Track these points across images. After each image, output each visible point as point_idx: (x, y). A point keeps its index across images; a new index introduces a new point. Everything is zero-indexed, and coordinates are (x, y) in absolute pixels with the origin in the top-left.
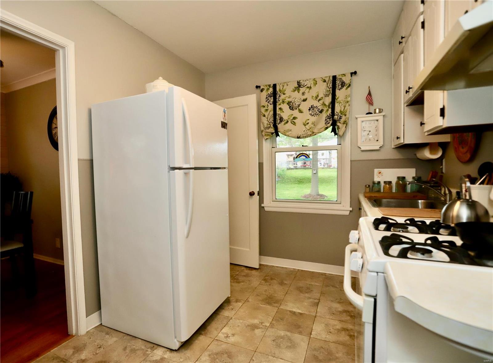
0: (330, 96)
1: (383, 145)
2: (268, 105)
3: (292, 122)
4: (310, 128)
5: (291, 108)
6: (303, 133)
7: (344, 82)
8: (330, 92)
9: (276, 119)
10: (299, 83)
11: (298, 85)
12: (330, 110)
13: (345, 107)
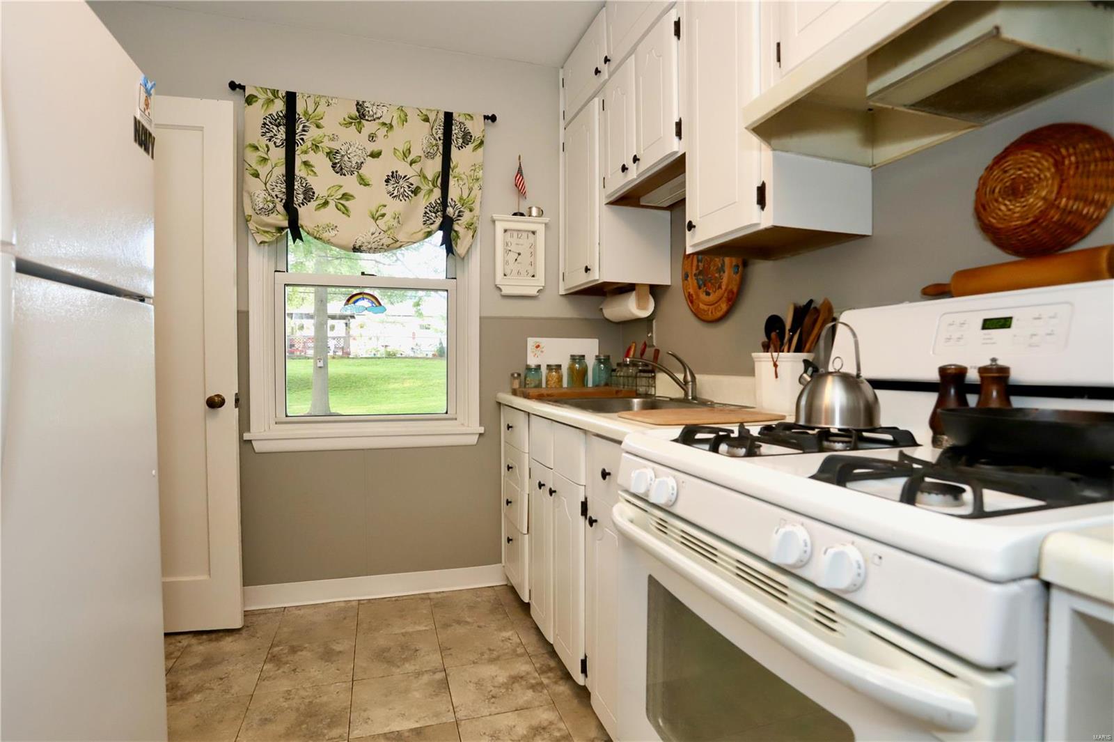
0: (439, 159)
1: (543, 287)
2: (267, 146)
3: (340, 205)
4: (389, 229)
5: (338, 168)
6: (370, 238)
7: (470, 133)
8: (438, 149)
9: (293, 189)
10: (360, 106)
11: (358, 110)
12: (437, 193)
13: (471, 189)
